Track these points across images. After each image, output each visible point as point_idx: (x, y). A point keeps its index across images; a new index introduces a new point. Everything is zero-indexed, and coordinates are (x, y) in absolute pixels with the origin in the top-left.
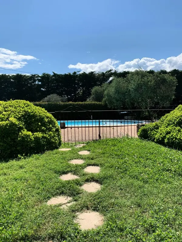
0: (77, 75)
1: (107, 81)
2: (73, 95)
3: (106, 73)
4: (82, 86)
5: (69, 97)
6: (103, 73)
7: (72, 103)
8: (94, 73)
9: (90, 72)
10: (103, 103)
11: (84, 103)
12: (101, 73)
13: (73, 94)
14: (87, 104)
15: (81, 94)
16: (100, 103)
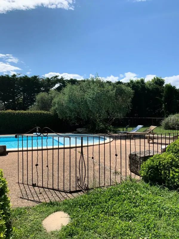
0: (17, 78)
1: (52, 87)
2: (11, 101)
3: (51, 79)
4: (24, 91)
5: (6, 103)
6: (48, 78)
7: (12, 111)
8: (38, 78)
9: (33, 76)
10: (51, 113)
11: (28, 113)
12: (46, 78)
13: (11, 99)
14: (32, 114)
15: (21, 101)
16: (48, 112)
